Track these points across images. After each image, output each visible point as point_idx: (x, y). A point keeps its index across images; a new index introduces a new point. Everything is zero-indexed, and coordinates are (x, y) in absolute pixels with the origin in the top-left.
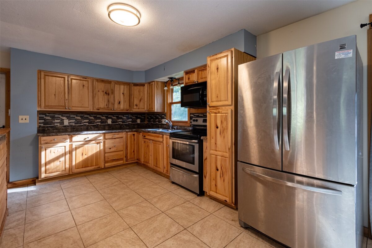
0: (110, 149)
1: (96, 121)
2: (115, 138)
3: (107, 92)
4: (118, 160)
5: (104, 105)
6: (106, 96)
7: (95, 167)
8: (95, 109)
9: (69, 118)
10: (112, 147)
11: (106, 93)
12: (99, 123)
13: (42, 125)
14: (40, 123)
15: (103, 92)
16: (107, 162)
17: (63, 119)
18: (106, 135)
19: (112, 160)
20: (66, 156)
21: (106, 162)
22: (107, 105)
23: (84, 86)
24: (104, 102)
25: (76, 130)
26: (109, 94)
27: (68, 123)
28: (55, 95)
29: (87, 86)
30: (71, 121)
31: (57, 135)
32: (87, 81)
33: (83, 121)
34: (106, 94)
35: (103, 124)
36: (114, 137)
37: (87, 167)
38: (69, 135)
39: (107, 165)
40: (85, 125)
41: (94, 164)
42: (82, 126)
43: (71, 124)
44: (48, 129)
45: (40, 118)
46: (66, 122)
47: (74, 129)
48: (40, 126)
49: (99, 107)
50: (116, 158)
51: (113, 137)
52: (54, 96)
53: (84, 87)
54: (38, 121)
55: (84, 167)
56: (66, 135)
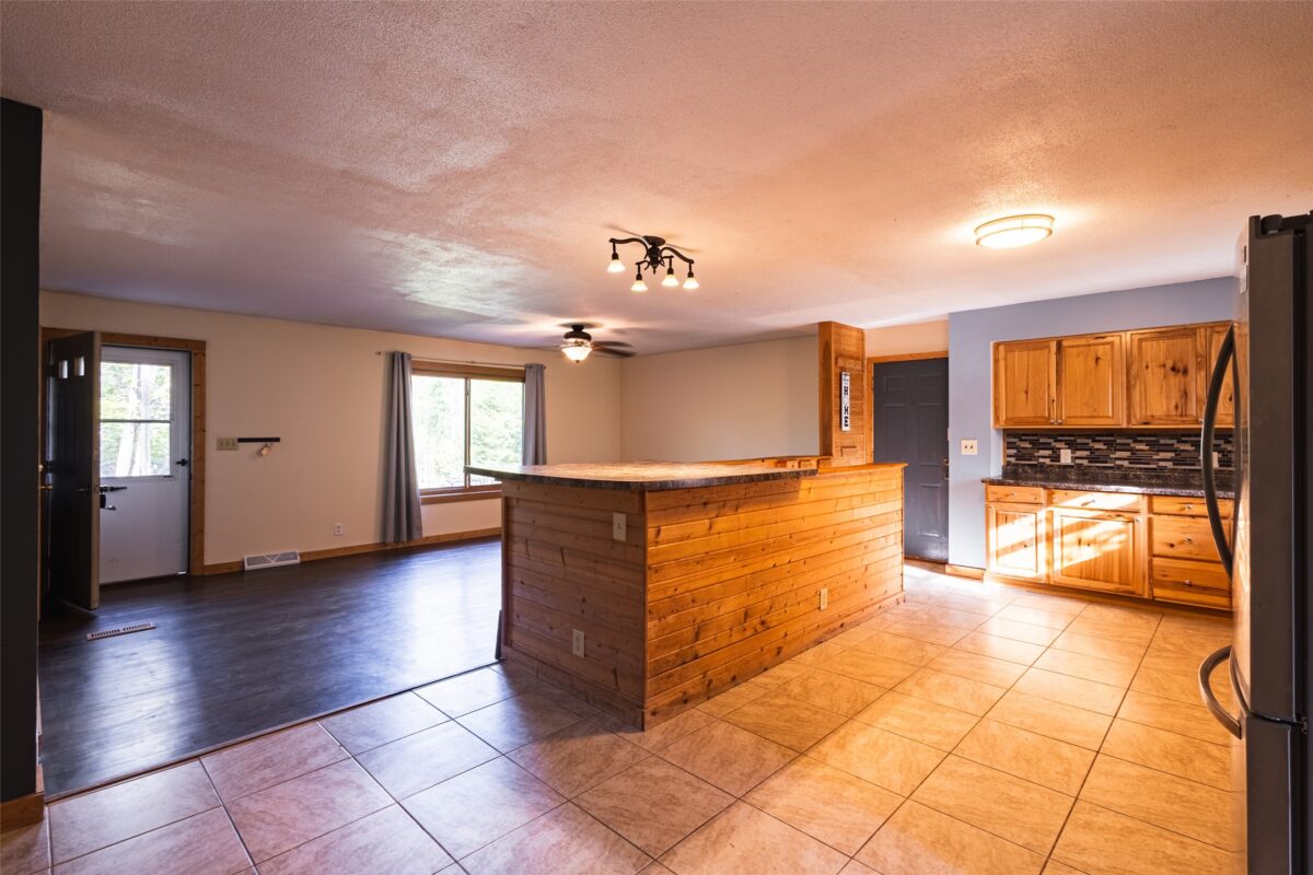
0: (1172, 546)
1: (1155, 457)
2: (1193, 517)
3: (1180, 366)
4: (1204, 589)
5: (1168, 410)
6: (1175, 381)
7: (1117, 586)
8: (1133, 421)
9: (1073, 446)
10: (1182, 542)
11: (1173, 369)
12: (1169, 465)
13: (1013, 460)
14: (1009, 456)
15: (1164, 366)
16: (1162, 585)
17: (1059, 449)
18: (1156, 501)
19: (1179, 583)
20: (1040, 545)
21: (1154, 582)
22: (1177, 407)
23: (1097, 359)
24: (1168, 398)
25: (1087, 477)
26: (1185, 372)
27: (1072, 458)
28: (1027, 392)
29: (1109, 357)
30: (1079, 453)
31: (1018, 485)
32: (1108, 343)
33: (1112, 456)
34: (1172, 373)
35: (1183, 467)
36: (1187, 512)
37: (1094, 580)
38: (1045, 488)
39: (1158, 592)
40: (1120, 467)
41: (1116, 578)
42: (1112, 468)
43: (1078, 461)
44: (1024, 471)
45: (1009, 446)
46: (1066, 457)
47: (1086, 474)
48: (1009, 463)
49: (1149, 413)
50: (1199, 583)
51: (1183, 509)
52: (1024, 395)
53: (1100, 362)
54: (1004, 452)
55: (1086, 578)
56: (1037, 486)
